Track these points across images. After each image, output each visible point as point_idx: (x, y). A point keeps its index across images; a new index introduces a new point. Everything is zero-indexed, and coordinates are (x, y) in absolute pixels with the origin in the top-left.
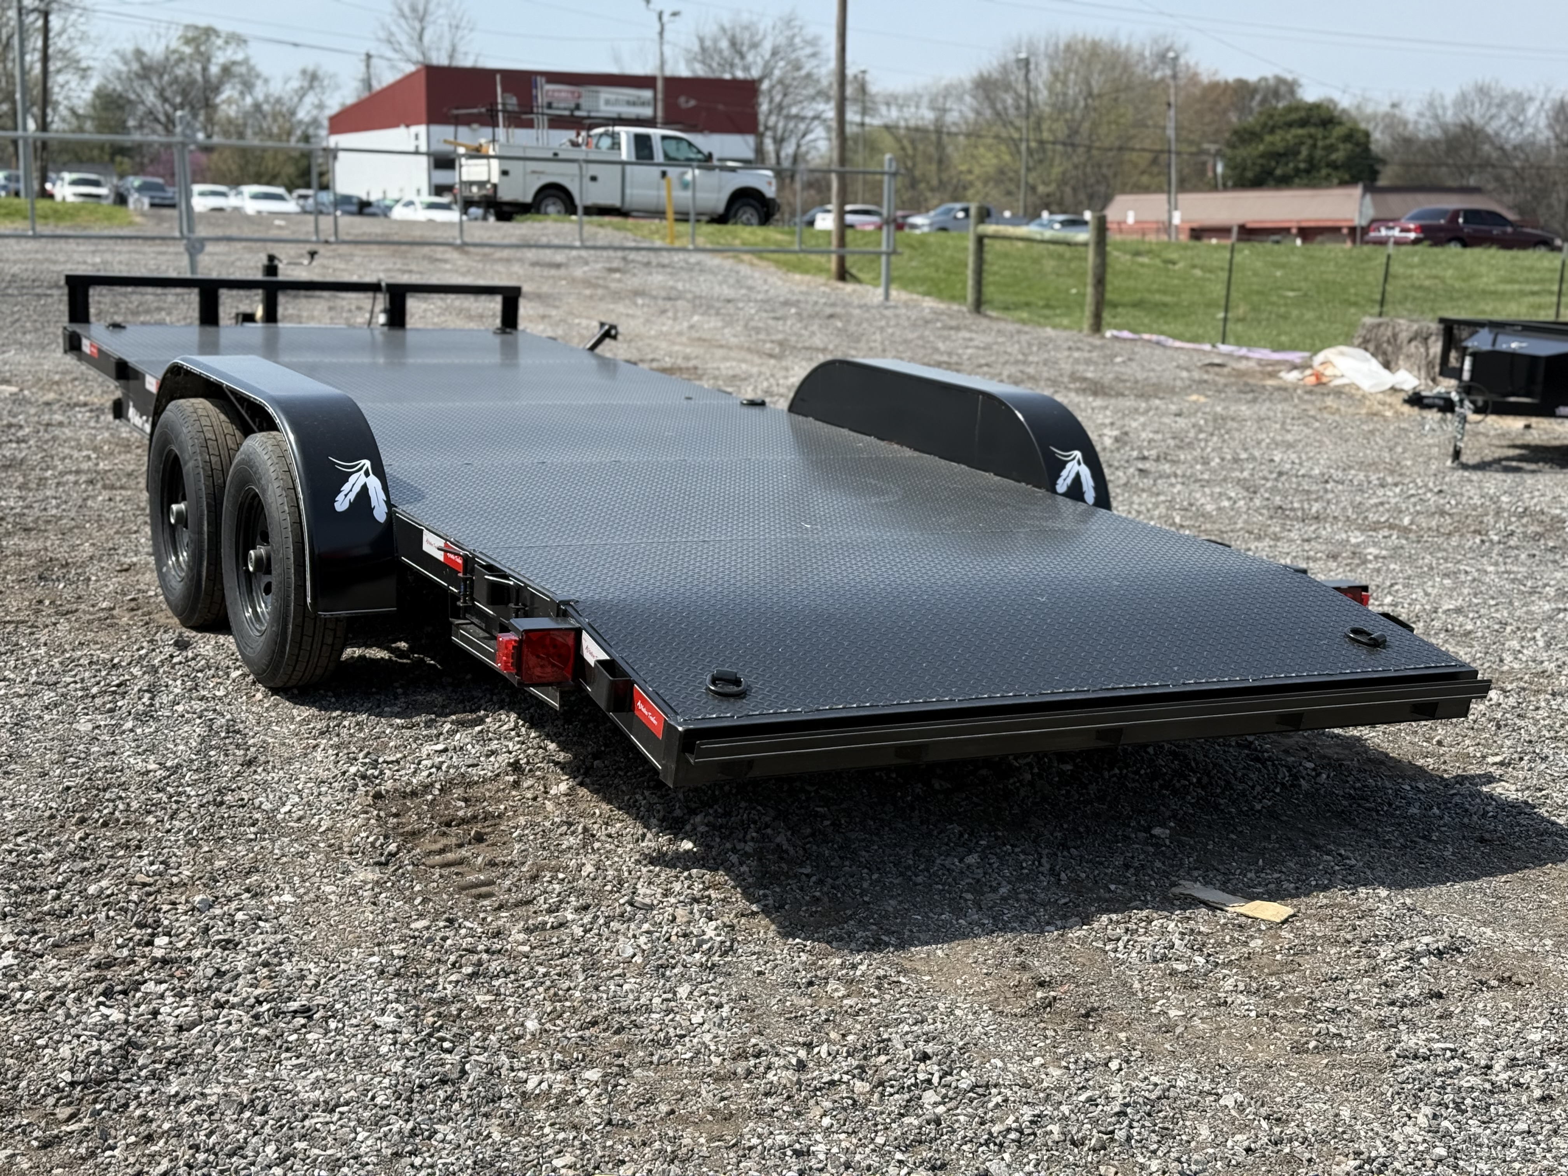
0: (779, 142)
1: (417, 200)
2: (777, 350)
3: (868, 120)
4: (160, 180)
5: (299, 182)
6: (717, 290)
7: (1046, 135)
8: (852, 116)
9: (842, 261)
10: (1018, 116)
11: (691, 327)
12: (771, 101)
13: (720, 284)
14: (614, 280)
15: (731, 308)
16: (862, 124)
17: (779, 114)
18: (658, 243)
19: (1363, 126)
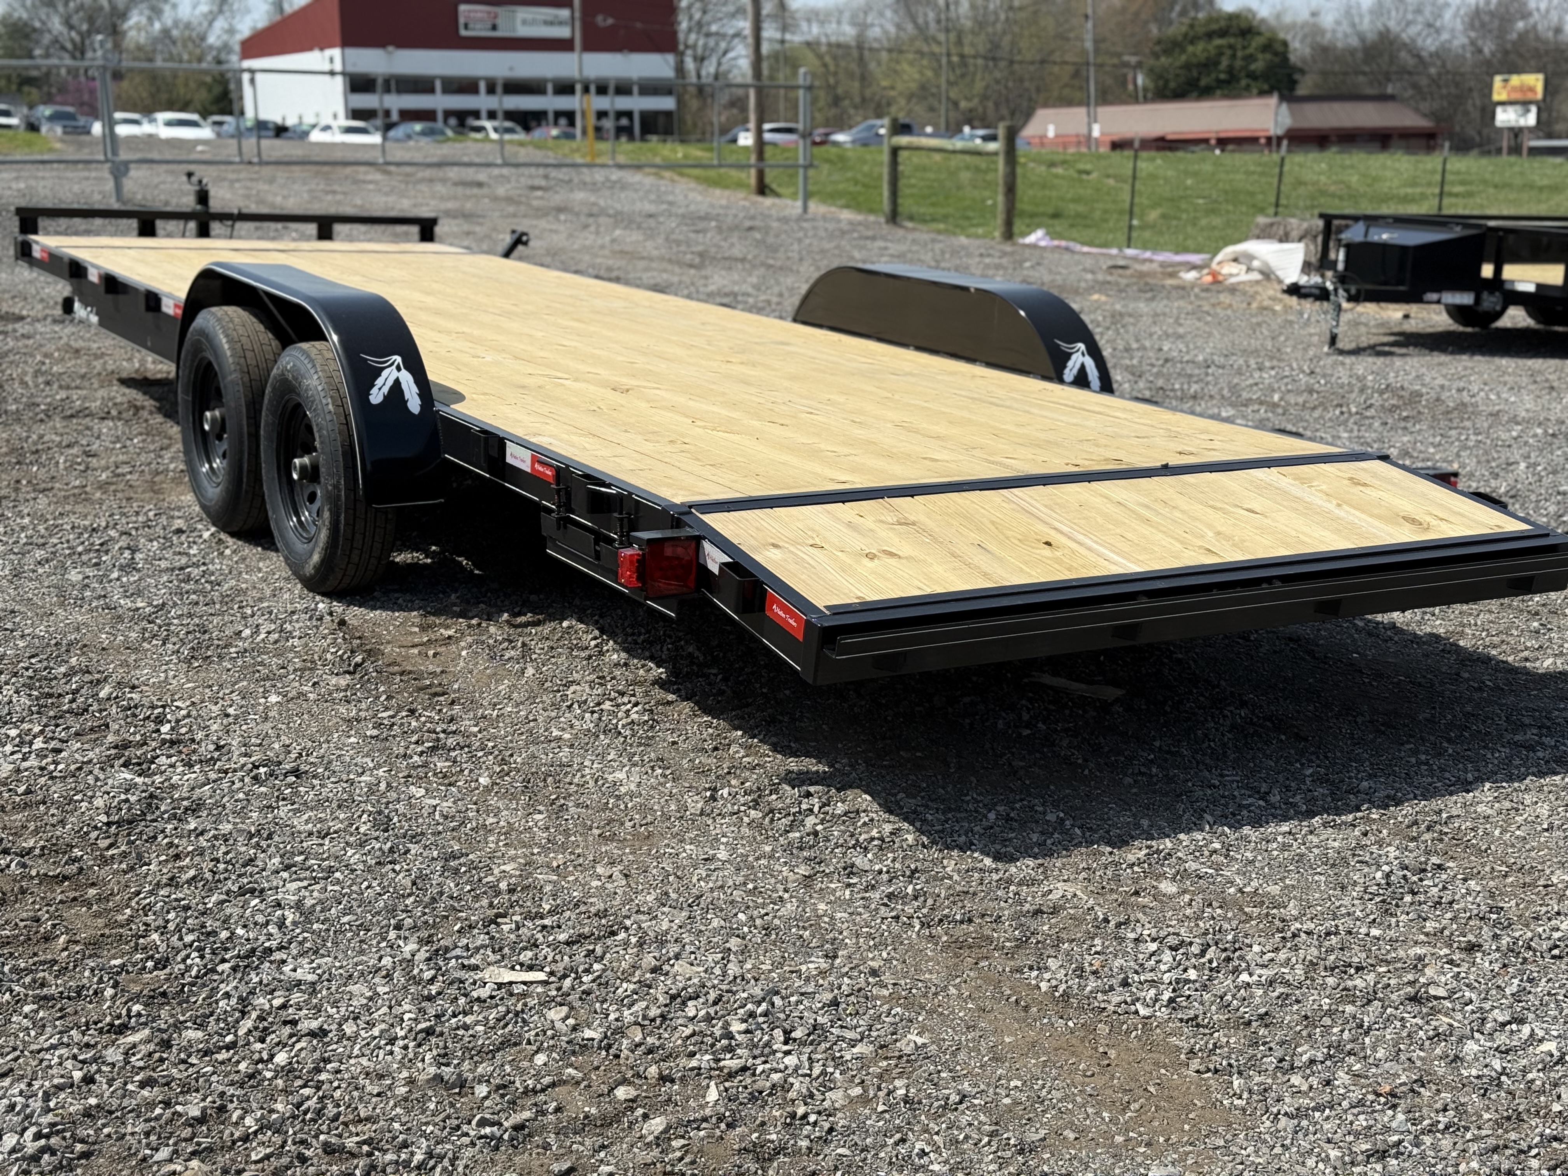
0: (700, 60)
1: (335, 124)
2: (697, 260)
3: (788, 37)
4: (70, 109)
5: (214, 108)
6: (638, 206)
7: (968, 50)
8: (770, 32)
9: (761, 175)
10: (940, 30)
11: (613, 241)
12: (691, 18)
13: (641, 200)
14: (537, 198)
15: (652, 222)
16: (783, 42)
17: (698, 33)
18: (579, 160)
19: (1282, 35)
